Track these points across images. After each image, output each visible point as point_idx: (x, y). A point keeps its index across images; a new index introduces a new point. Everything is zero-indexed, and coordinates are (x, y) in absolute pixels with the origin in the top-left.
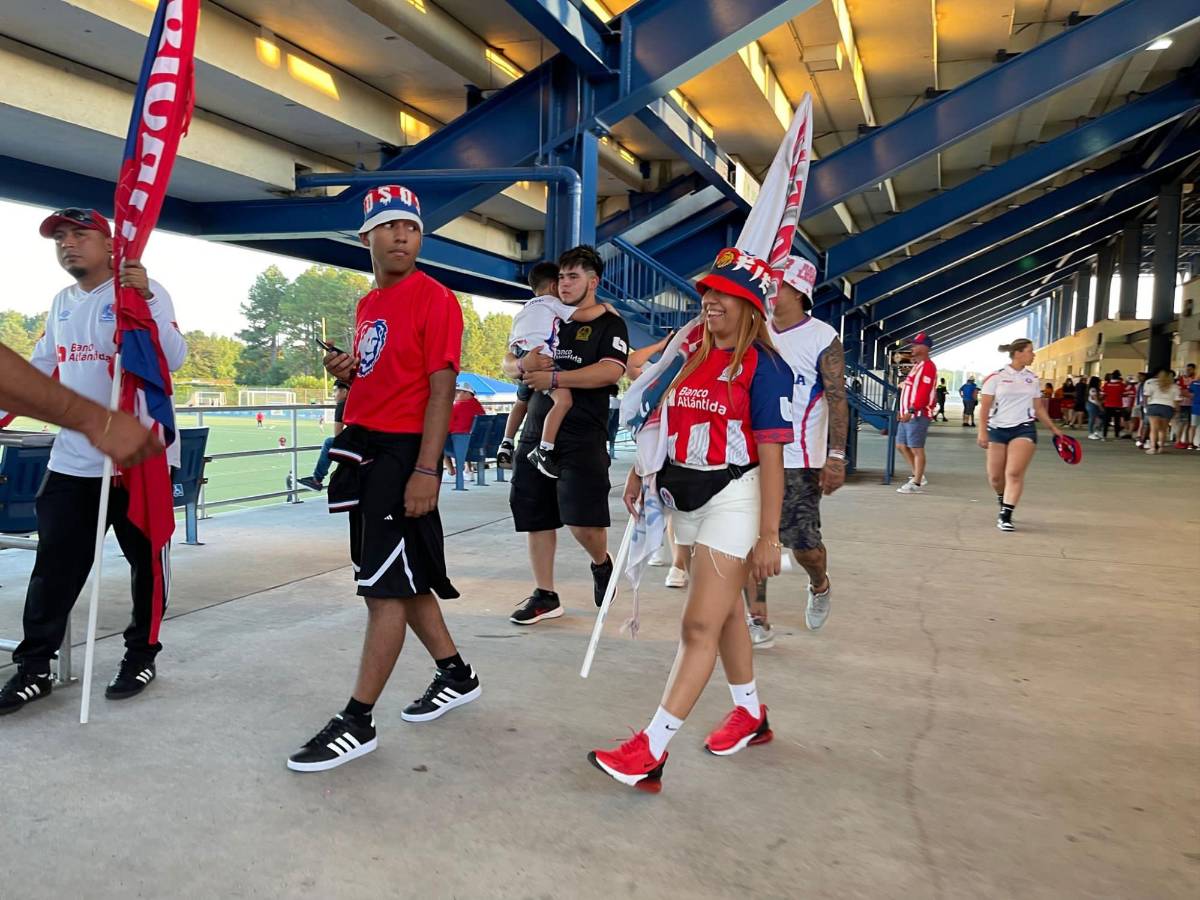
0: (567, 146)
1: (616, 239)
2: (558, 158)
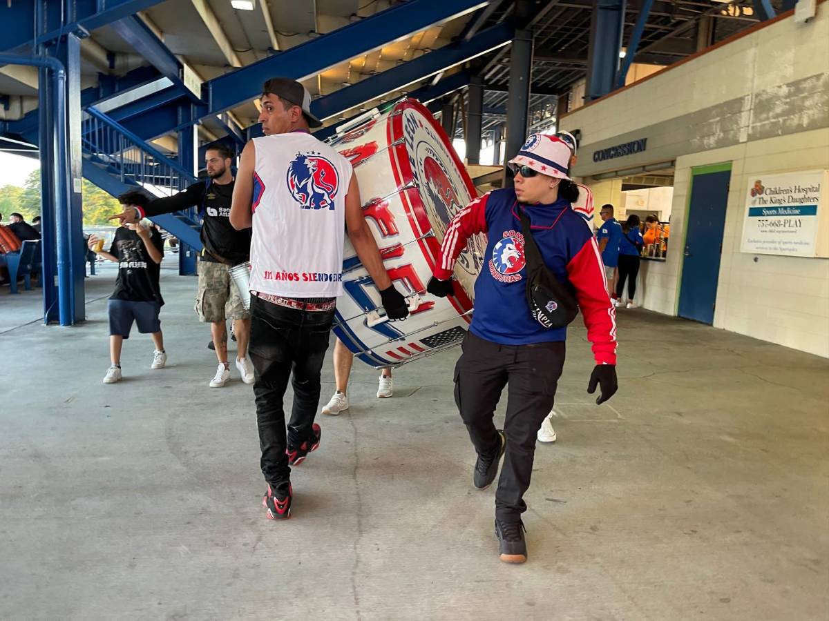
0: (54, 42)
1: (89, 108)
2: (47, 50)
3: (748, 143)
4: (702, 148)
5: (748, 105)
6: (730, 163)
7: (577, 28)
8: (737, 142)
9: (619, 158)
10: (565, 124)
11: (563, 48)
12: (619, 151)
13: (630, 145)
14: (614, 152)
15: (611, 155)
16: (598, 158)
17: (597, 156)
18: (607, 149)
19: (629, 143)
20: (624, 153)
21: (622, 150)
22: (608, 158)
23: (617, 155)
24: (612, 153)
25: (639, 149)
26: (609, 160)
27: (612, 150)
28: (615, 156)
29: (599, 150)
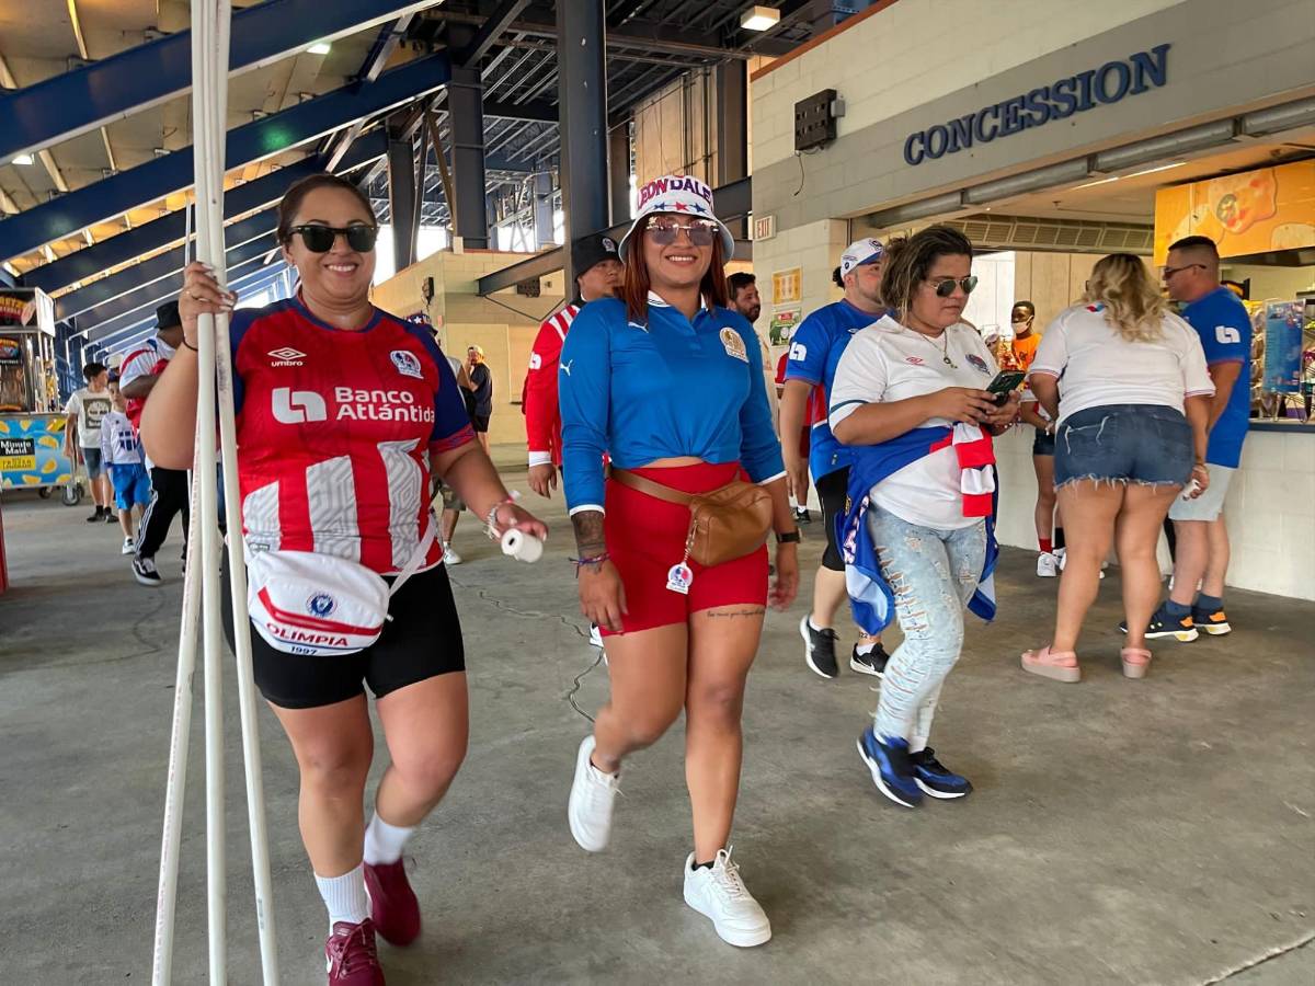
9: (1027, 131)
10: (769, 89)
11: (632, 15)
12: (1023, 112)
13: (1079, 83)
14: (998, 122)
15: (987, 130)
16: (928, 152)
17: (921, 147)
18: (964, 119)
19: (1074, 79)
20: (1051, 114)
21: (1038, 107)
22: (969, 145)
23: (1013, 126)
24: (989, 123)
25: (1132, 86)
26: (979, 147)
27: (989, 115)
28: (1007, 131)
29: (926, 129)
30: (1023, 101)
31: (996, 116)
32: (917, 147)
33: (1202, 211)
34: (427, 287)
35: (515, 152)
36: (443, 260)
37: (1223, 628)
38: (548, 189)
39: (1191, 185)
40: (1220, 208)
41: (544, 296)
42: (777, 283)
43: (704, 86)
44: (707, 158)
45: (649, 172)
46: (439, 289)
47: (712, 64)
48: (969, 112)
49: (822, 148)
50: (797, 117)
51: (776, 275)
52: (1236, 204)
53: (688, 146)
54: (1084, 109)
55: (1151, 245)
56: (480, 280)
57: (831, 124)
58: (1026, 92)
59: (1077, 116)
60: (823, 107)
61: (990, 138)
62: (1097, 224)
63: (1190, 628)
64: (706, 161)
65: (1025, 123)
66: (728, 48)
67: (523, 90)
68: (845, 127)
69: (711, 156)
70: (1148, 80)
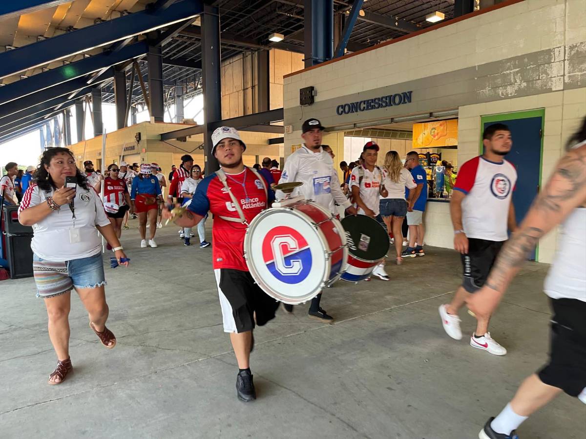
3: (565, 91)
4: (497, 98)
5: (559, 55)
6: (543, 110)
7: (241, 13)
8: (550, 90)
9: (373, 110)
10: (290, 82)
11: (225, 30)
12: (372, 104)
13: (388, 98)
14: (365, 106)
15: (362, 108)
16: (344, 111)
17: (342, 110)
18: (355, 103)
19: (387, 97)
20: (380, 106)
21: (376, 103)
22: (357, 111)
23: (370, 108)
24: (363, 106)
25: (402, 102)
26: (359, 112)
27: (362, 103)
28: (368, 109)
29: (343, 104)
30: (373, 101)
31: (365, 104)
32: (341, 110)
33: (426, 132)
34: (138, 136)
35: (167, 77)
36: (146, 126)
37: (423, 254)
38: (181, 93)
39: (423, 124)
40: (431, 132)
41: (188, 141)
42: (293, 149)
43: (252, 59)
44: (253, 87)
45: (227, 90)
46: (143, 138)
47: (256, 51)
48: (356, 101)
49: (309, 105)
50: (301, 94)
51: (293, 146)
52: (436, 131)
53: (245, 82)
54: (389, 106)
55: (412, 138)
56: (161, 135)
57: (312, 98)
58: (373, 98)
59: (387, 108)
60: (310, 92)
61: (363, 110)
62: (397, 131)
63: (414, 254)
64: (252, 88)
65: (373, 107)
66: (262, 45)
67: (174, 54)
68: (317, 99)
69: (254, 86)
70: (406, 101)
